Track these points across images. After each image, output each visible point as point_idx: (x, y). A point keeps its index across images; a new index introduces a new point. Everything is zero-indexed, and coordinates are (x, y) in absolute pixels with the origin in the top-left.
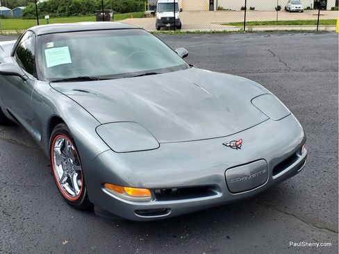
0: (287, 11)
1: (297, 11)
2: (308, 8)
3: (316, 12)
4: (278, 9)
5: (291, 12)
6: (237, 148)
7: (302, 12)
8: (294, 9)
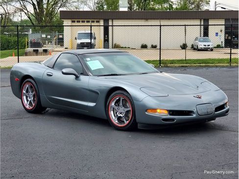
0: (195, 49)
1: (205, 50)
2: (218, 46)
3: (228, 50)
4: (184, 47)
5: (199, 50)
6: (200, 98)
7: (212, 50)
8: (203, 47)
